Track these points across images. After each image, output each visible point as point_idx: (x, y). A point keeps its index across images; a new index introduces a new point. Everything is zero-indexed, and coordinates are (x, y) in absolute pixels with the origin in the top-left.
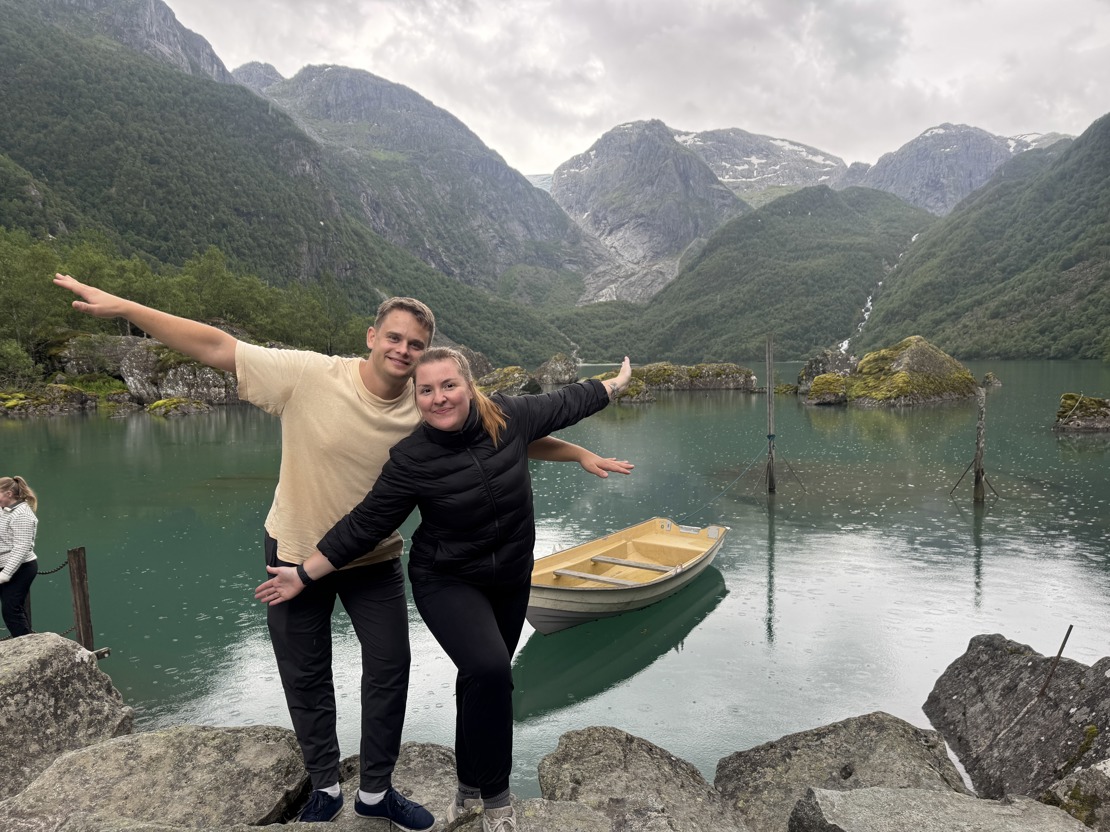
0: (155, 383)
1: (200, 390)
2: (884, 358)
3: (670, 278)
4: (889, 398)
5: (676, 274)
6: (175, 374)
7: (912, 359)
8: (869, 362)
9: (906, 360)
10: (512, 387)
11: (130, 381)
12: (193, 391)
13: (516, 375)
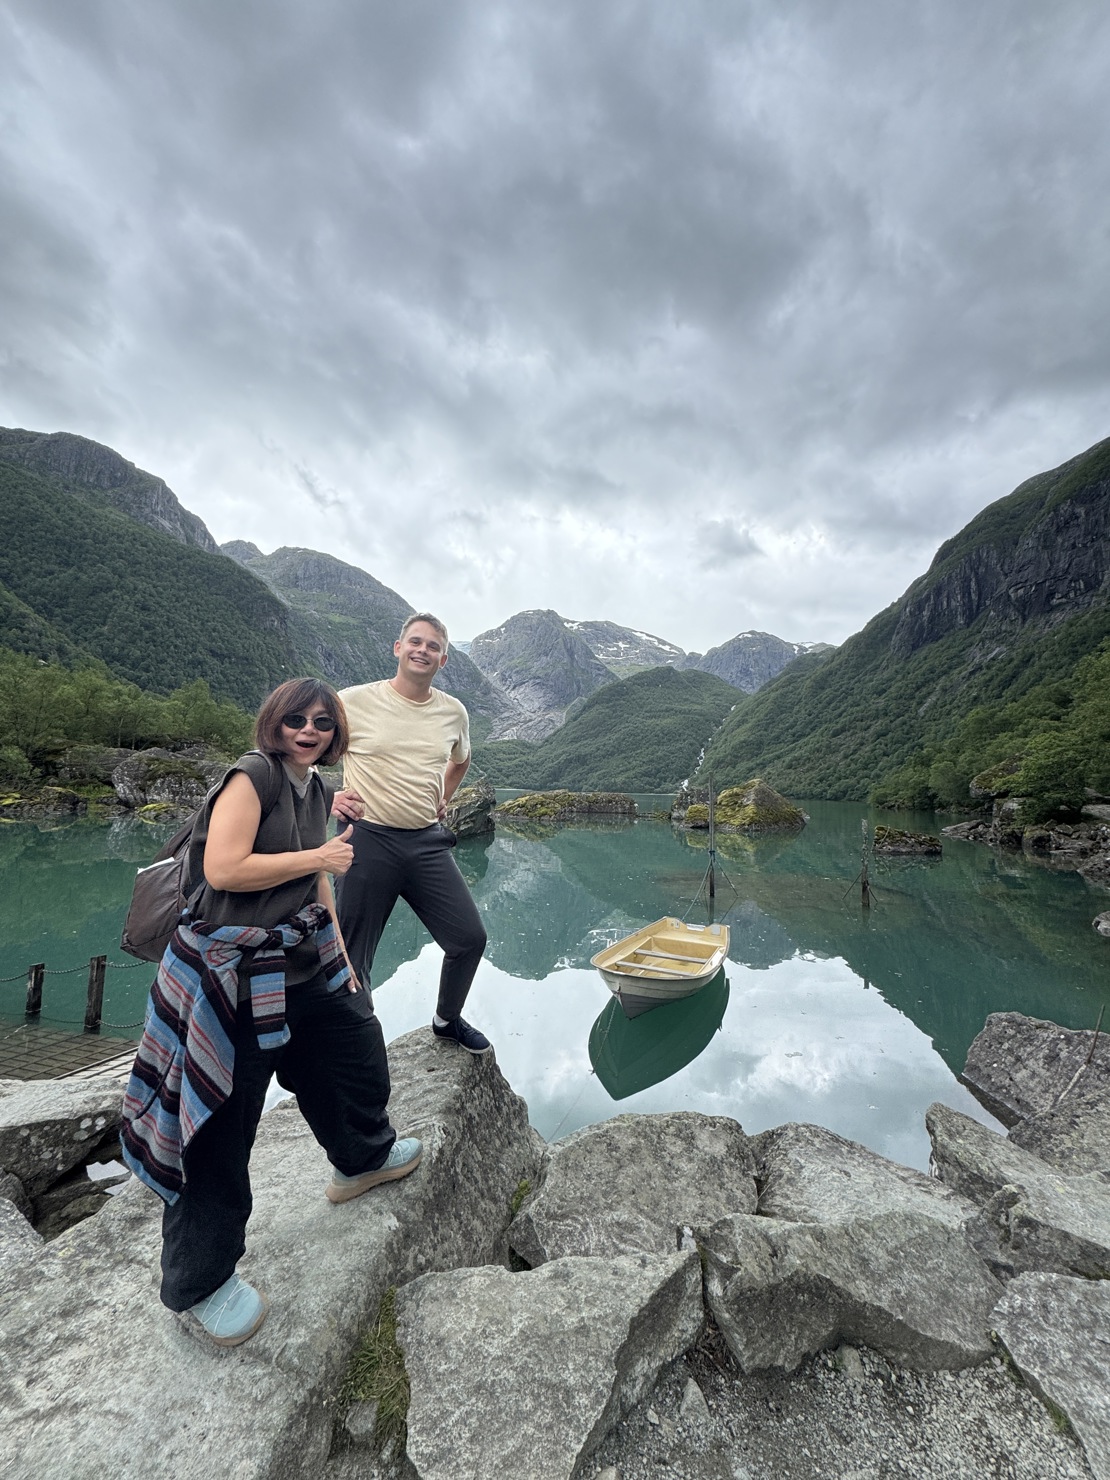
0: (142, 789)
1: (184, 797)
2: (737, 795)
3: (559, 725)
4: (744, 824)
5: (564, 722)
6: (163, 783)
7: (757, 796)
8: (725, 797)
9: (752, 797)
10: (470, 804)
11: (120, 788)
12: (177, 798)
13: (474, 795)
